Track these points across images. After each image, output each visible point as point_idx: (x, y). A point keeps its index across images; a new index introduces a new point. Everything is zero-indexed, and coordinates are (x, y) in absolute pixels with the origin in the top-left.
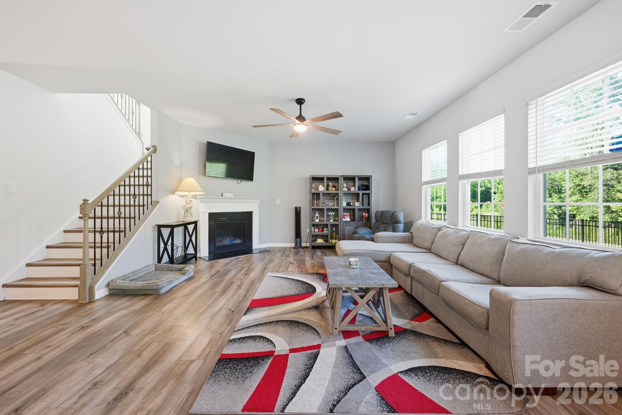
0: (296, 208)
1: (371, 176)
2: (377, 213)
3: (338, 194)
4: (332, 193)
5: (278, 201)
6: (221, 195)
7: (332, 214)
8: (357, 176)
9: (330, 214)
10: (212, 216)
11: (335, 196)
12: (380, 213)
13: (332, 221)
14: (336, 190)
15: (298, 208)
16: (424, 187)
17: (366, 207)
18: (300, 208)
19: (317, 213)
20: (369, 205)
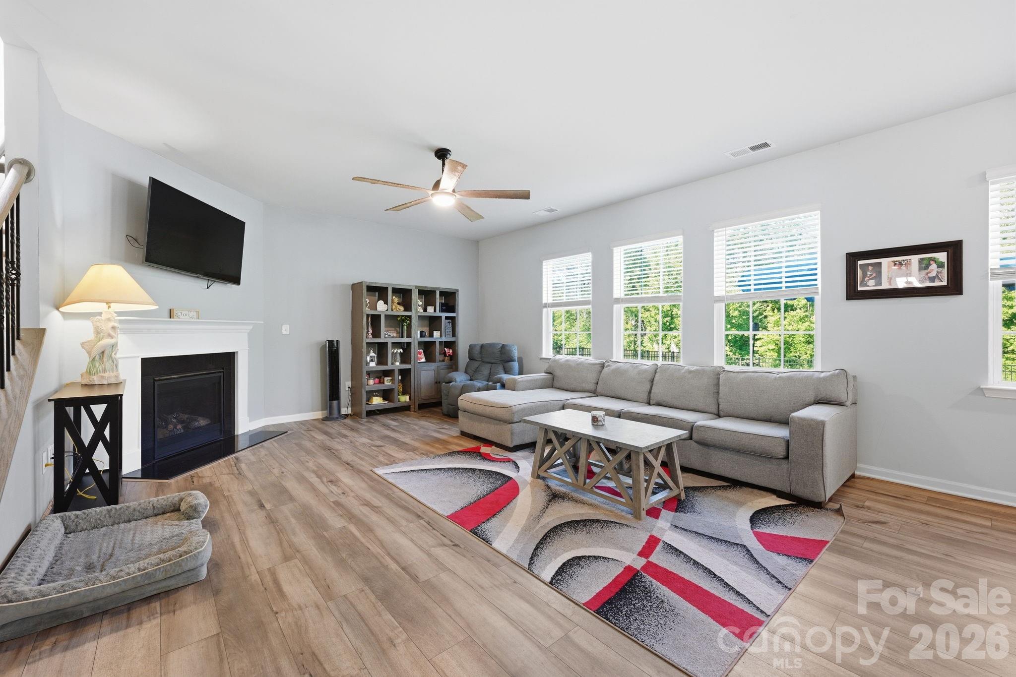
0: (331, 342)
1: (457, 290)
2: (471, 348)
3: (410, 317)
4: (398, 316)
5: (286, 330)
6: (167, 314)
7: (399, 351)
8: (438, 289)
9: (395, 351)
10: (150, 366)
11: (403, 321)
12: (478, 348)
13: (398, 364)
14: (405, 310)
15: (335, 342)
16: (545, 310)
17: (450, 339)
18: (337, 341)
19: (372, 351)
20: (454, 335)
